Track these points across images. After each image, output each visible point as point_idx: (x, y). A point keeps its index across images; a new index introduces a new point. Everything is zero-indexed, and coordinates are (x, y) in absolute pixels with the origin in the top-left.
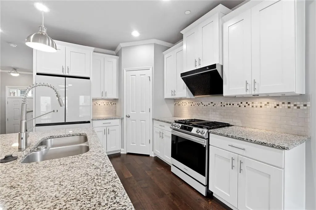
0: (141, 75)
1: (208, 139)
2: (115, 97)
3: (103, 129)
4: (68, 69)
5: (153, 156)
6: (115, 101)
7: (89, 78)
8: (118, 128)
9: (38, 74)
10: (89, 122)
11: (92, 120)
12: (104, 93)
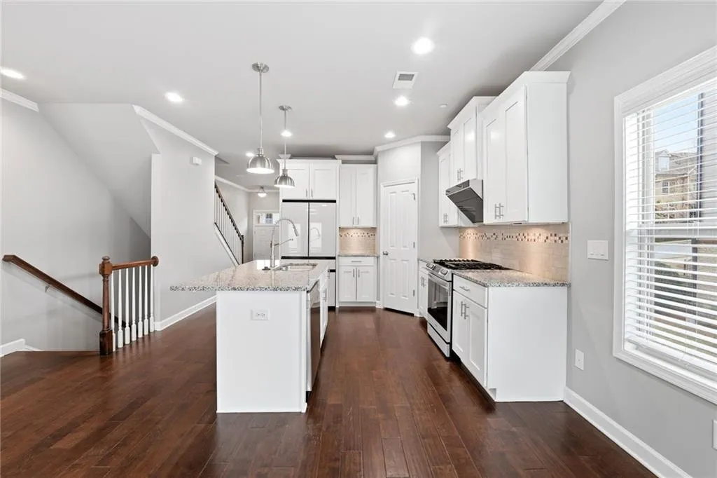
0: (403, 191)
1: (452, 281)
2: (371, 225)
3: (351, 269)
4: (312, 191)
5: (418, 316)
6: (373, 230)
7: (335, 201)
8: (372, 271)
9: (284, 201)
10: (334, 258)
11: (339, 256)
12: (355, 220)
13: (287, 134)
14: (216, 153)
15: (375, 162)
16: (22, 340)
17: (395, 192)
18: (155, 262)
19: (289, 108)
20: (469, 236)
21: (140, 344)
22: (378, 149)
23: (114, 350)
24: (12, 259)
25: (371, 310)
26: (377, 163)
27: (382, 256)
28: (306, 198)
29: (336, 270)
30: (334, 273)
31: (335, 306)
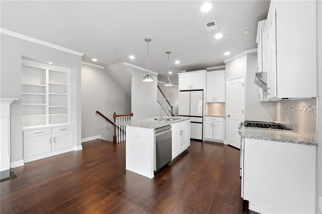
3: (210, 123)
4: (192, 86)
8: (222, 124)
9: (180, 91)
10: (202, 117)
11: (205, 116)
12: (215, 99)
13: (177, 62)
14: (158, 74)
15: (224, 69)
16: (100, 136)
17: (233, 83)
18: (132, 115)
19: (170, 52)
20: (278, 107)
22: (225, 61)
23: (117, 142)
24: (98, 112)
26: (225, 69)
27: (227, 117)
28: (189, 89)
29: (203, 122)
30: (202, 124)
31: (203, 140)
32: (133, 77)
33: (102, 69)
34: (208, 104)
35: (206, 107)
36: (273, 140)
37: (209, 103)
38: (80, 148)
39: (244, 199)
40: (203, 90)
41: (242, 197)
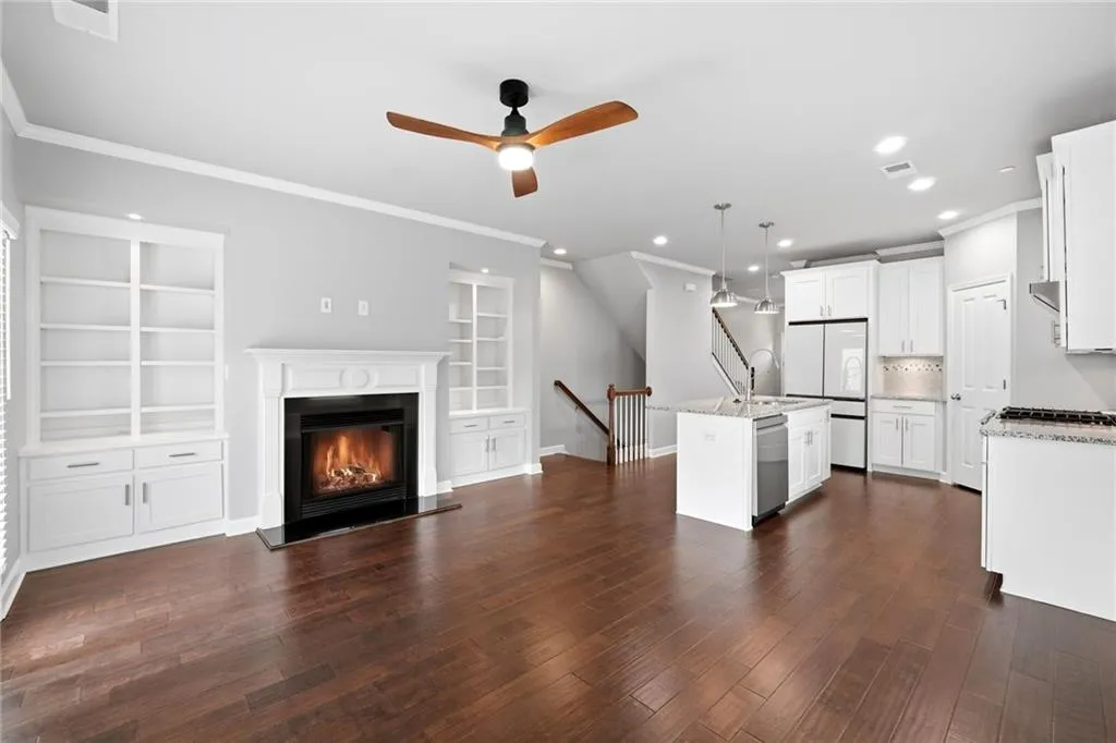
0: (986, 297)
2: (936, 351)
3: (893, 418)
4: (829, 308)
6: (939, 360)
8: (933, 423)
9: (791, 324)
10: (863, 400)
11: (872, 397)
12: (907, 345)
13: (785, 243)
14: (713, 273)
15: (940, 253)
16: (562, 445)
17: (972, 299)
18: (649, 392)
19: (773, 224)
21: (636, 465)
23: (616, 463)
24: (558, 384)
25: (932, 485)
26: (943, 254)
27: (949, 399)
28: (821, 318)
29: (866, 416)
30: (863, 422)
31: (866, 468)
32: (650, 288)
33: (564, 270)
34: (885, 362)
35: (877, 371)
36: (1057, 438)
37: (886, 359)
38: (538, 469)
39: (988, 569)
40: (866, 320)
41: (983, 565)
